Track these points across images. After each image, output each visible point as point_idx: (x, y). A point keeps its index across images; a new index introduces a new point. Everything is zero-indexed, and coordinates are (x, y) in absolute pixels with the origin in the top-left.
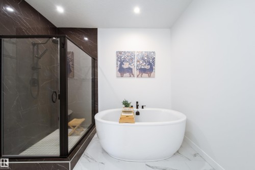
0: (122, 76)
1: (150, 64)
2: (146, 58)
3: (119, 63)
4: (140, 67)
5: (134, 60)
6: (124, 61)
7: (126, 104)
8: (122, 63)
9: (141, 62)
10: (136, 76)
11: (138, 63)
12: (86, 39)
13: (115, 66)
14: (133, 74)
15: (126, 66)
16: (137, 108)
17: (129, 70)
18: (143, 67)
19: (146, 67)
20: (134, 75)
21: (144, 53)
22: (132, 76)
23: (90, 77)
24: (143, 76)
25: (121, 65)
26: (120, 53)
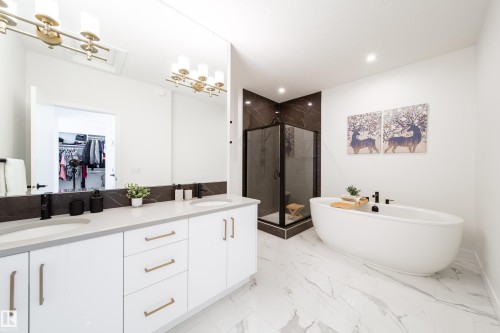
0: (356, 153)
1: (413, 128)
2: (404, 119)
3: (351, 133)
4: (390, 137)
5: (378, 126)
6: (359, 130)
7: (353, 192)
8: (356, 133)
9: (393, 127)
10: (382, 151)
11: (387, 130)
12: (310, 104)
13: (346, 137)
14: (375, 149)
15: (363, 136)
16: (377, 201)
17: (370, 143)
18: (396, 136)
19: (404, 135)
20: (377, 150)
21: (399, 111)
22: (374, 151)
23: (311, 155)
24: (396, 150)
25: (354, 136)
26: (354, 118)
